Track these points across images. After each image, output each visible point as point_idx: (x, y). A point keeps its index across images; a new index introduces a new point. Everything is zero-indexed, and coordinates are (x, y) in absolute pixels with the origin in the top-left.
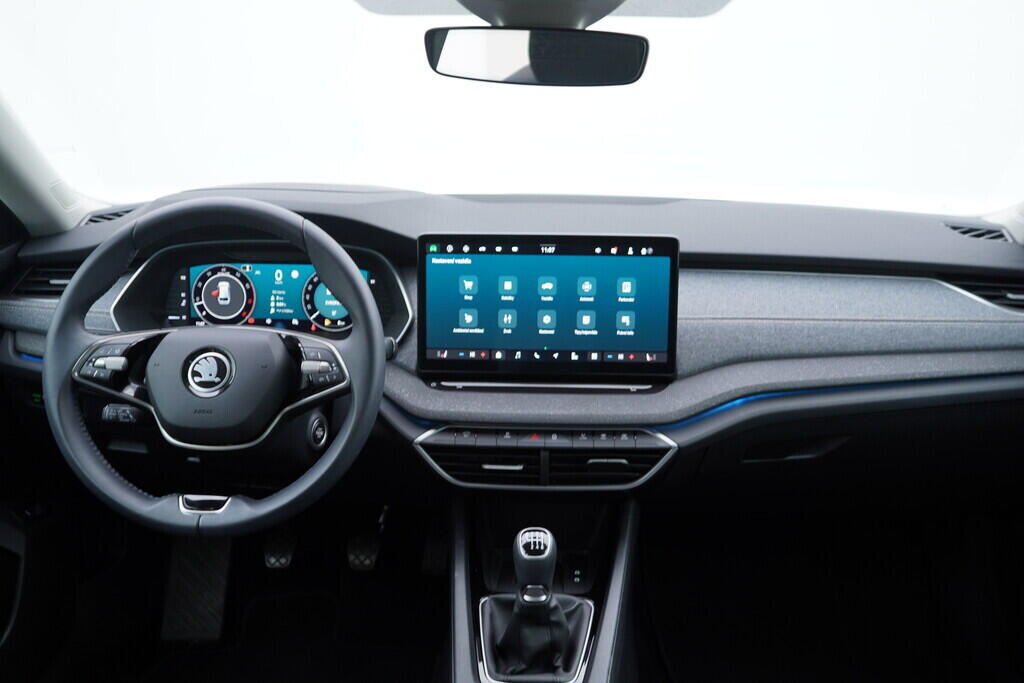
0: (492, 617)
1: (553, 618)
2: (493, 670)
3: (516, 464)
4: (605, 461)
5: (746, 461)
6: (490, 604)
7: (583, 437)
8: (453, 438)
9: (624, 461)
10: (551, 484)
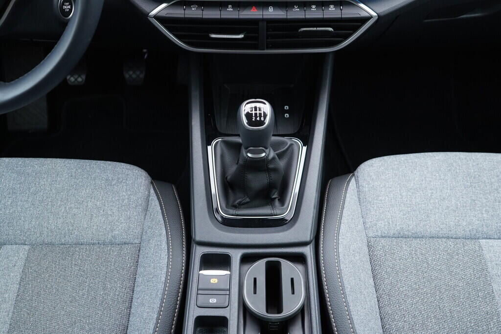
0: (222, 156)
1: (271, 166)
2: (224, 206)
3: (238, 34)
4: (315, 29)
5: (426, 21)
6: (220, 145)
7: (296, 9)
8: (183, 12)
9: (330, 29)
10: (268, 48)
